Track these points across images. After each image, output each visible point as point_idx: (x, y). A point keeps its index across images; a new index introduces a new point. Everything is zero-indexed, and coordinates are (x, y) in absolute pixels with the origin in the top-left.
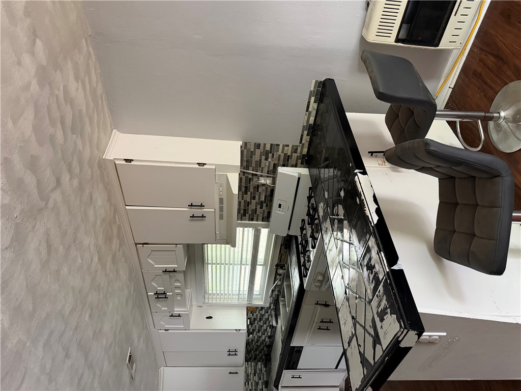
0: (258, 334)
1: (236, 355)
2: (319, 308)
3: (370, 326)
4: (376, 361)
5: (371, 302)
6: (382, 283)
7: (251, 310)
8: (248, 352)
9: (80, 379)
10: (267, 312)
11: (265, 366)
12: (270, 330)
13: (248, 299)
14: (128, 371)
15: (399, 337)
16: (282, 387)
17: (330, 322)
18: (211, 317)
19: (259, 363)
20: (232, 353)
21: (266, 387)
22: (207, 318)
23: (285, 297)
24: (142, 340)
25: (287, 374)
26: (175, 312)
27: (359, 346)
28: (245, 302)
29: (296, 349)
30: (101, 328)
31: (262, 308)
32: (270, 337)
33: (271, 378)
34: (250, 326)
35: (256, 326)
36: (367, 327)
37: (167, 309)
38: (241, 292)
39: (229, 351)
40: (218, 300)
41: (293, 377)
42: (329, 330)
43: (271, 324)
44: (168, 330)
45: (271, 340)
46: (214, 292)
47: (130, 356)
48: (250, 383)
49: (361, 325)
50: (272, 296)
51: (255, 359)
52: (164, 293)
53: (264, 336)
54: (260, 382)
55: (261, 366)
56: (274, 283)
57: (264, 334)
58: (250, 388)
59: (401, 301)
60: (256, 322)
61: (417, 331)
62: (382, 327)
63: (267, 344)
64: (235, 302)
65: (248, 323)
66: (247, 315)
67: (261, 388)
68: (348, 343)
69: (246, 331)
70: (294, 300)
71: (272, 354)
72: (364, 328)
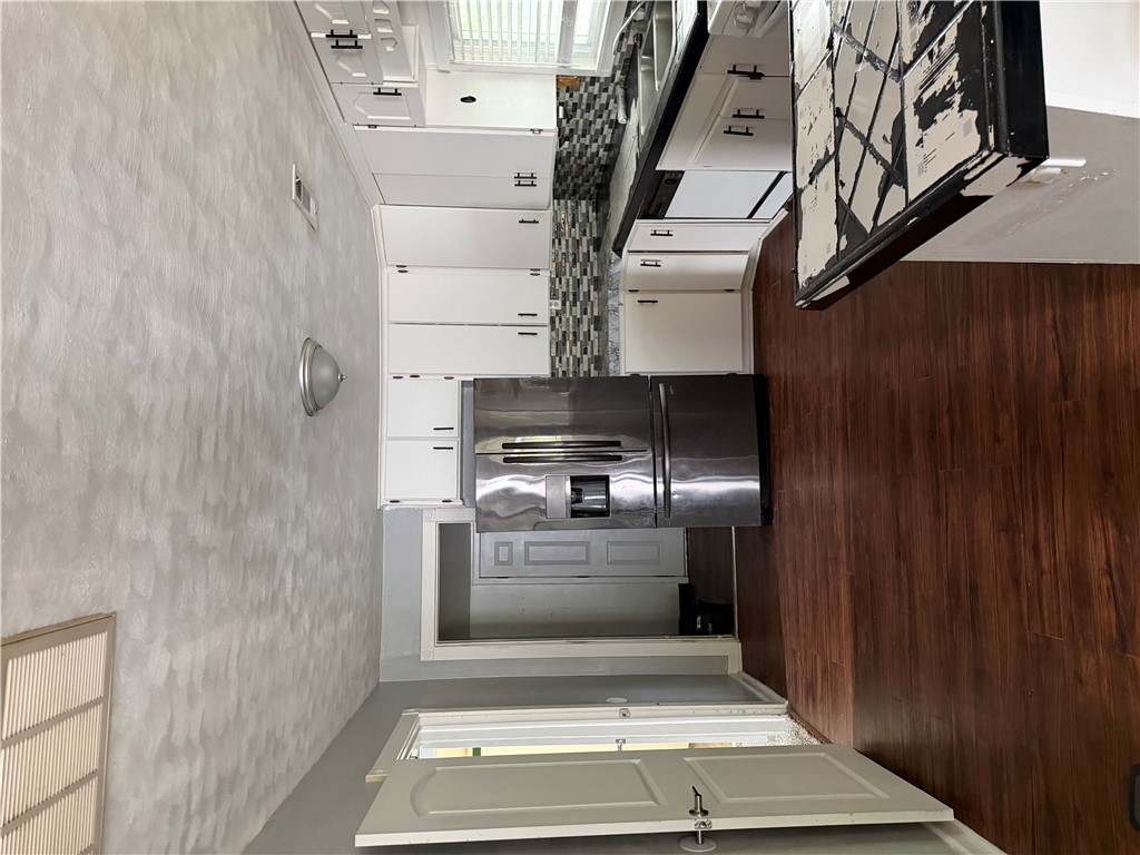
0: (582, 140)
1: (533, 185)
2: (737, 82)
3: (884, 137)
4: (880, 223)
5: (905, 72)
6: (959, 16)
7: (566, 84)
8: (559, 178)
9: (192, 234)
10: (606, 90)
11: (596, 209)
12: (611, 131)
13: (559, 55)
14: (299, 215)
15: (967, 171)
16: (629, 252)
17: (757, 116)
18: (473, 99)
19: (583, 203)
20: (525, 181)
21: (597, 249)
22: (463, 100)
23: (652, 54)
24: (319, 147)
25: (642, 229)
26: (386, 85)
27: (839, 183)
28: (553, 65)
29: (666, 176)
30: (211, 120)
31: (594, 80)
32: (609, 148)
33: (608, 234)
34: (564, 121)
35: (578, 122)
36: (876, 140)
37: (364, 75)
38: (543, 39)
39: (518, 177)
40: (486, 55)
41: (655, 234)
42: (752, 135)
43: (613, 117)
44: (376, 126)
45: (612, 153)
46: (476, 36)
47: (298, 184)
48: (563, 242)
49: (858, 134)
50: (619, 48)
51: (574, 193)
52: (352, 36)
53: (595, 145)
54: (584, 239)
55: (587, 208)
56: (627, 15)
57: (596, 141)
58: (564, 251)
59: (1006, 72)
60: (579, 111)
61: (1027, 159)
62: (921, 141)
63: (603, 162)
64: (528, 62)
65: (561, 116)
66: (558, 94)
67: (585, 251)
68: (811, 174)
69: (554, 135)
70: (678, 61)
71: (613, 184)
72: (866, 142)
